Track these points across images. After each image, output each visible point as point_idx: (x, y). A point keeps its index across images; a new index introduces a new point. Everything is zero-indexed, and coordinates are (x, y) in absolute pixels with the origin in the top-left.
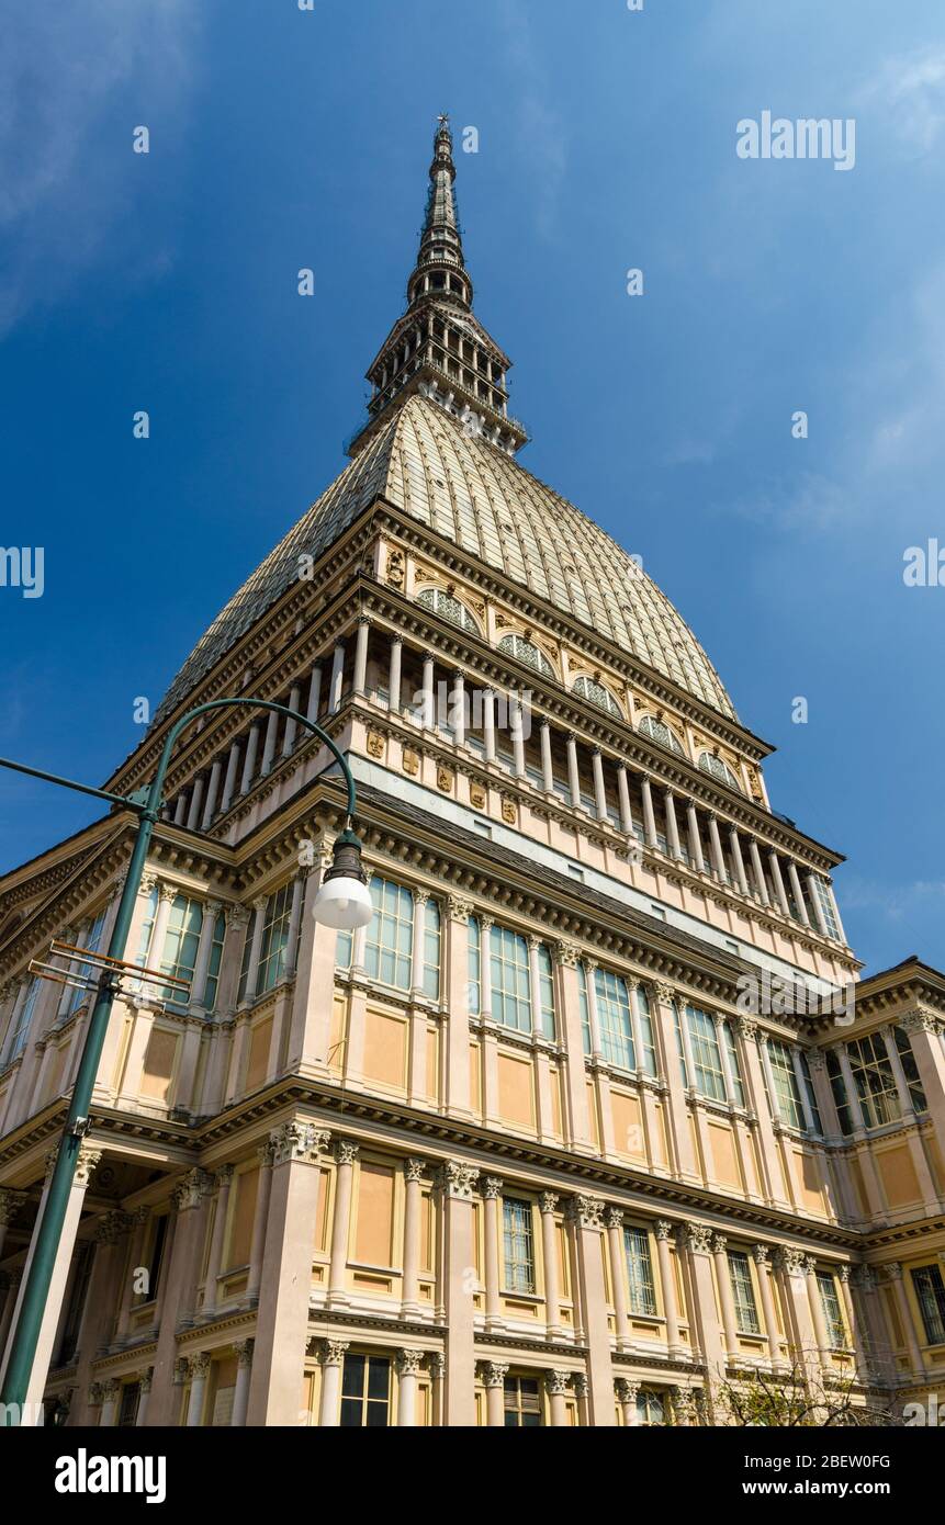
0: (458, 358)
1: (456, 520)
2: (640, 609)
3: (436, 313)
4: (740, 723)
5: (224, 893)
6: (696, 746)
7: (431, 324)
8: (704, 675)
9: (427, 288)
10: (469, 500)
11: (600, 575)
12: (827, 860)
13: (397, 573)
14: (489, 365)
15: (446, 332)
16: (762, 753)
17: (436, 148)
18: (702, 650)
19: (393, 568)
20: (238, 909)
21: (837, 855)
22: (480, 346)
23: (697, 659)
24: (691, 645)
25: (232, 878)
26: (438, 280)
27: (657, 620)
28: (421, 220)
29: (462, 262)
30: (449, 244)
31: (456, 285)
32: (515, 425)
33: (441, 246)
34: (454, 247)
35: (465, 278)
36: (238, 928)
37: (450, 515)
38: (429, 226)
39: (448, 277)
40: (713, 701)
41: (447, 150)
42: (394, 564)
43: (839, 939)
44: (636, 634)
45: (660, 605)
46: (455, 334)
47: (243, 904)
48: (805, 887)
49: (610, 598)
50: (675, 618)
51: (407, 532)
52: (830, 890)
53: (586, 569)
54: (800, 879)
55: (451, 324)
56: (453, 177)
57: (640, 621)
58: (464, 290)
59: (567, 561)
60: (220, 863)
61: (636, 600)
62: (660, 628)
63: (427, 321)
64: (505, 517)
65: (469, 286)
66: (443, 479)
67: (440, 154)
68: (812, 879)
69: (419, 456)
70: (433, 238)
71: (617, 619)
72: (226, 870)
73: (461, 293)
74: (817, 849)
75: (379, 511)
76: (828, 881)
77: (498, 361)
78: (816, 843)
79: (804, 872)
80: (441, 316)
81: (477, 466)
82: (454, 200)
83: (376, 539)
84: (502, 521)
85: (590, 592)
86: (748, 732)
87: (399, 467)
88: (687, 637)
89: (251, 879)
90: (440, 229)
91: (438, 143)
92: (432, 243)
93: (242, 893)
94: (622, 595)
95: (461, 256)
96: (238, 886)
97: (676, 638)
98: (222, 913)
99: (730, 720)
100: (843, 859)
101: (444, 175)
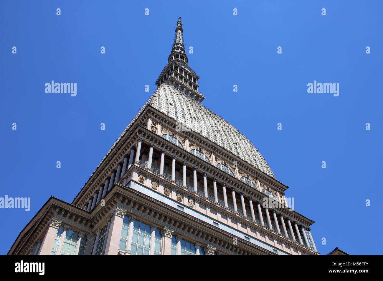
0: (183, 76)
1: (176, 115)
2: (241, 144)
3: (175, 64)
4: (276, 179)
5: (87, 229)
6: (261, 186)
7: (174, 67)
8: (263, 164)
9: (173, 58)
10: (181, 110)
11: (227, 133)
12: (308, 223)
13: (154, 128)
14: (192, 78)
15: (179, 69)
16: (284, 189)
17: (177, 25)
18: (262, 158)
19: (153, 127)
20: (91, 234)
21: (312, 221)
22: (189, 73)
23: (261, 160)
24: (259, 156)
25: (89, 224)
26: (177, 56)
27: (247, 148)
28: (173, 42)
29: (185, 52)
30: (180, 47)
31: (182, 57)
32: (200, 94)
33: (178, 48)
34: (182, 48)
35: (185, 56)
36: (91, 241)
37: (175, 113)
38: (175, 44)
39: (180, 56)
40: (266, 172)
41: (180, 25)
42: (153, 126)
43: (314, 250)
44: (239, 151)
45: (248, 144)
46: (181, 70)
47: (93, 233)
48: (301, 232)
49: (230, 140)
50: (253, 148)
51: (158, 116)
52: (310, 233)
53: (221, 131)
54: (299, 229)
55: (180, 67)
56: (182, 32)
57: (241, 148)
58: (185, 59)
59: (215, 128)
60: (85, 218)
61: (239, 141)
62: (248, 150)
63: (173, 66)
64: (194, 115)
65: (187, 58)
66: (173, 103)
67: (178, 26)
68: (303, 230)
69: (165, 97)
70: (176, 46)
71: (232, 146)
72: (87, 221)
73: (184, 60)
74: (304, 219)
75: (149, 110)
76: (308, 230)
77: (195, 77)
78: (304, 217)
79: (300, 227)
80: (177, 65)
81: (185, 101)
82: (182, 37)
83: (148, 118)
84: (192, 116)
85: (223, 138)
86: (279, 182)
87: (158, 99)
88: (257, 153)
89: (96, 224)
90: (178, 44)
91: (178, 24)
92: (175, 48)
93: (93, 229)
94: (234, 140)
95: (184, 51)
96: (92, 226)
97: (253, 153)
98: (86, 236)
99: (272, 178)
100: (314, 222)
101: (179, 31)
